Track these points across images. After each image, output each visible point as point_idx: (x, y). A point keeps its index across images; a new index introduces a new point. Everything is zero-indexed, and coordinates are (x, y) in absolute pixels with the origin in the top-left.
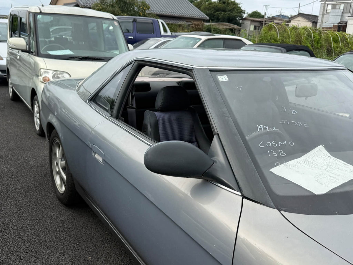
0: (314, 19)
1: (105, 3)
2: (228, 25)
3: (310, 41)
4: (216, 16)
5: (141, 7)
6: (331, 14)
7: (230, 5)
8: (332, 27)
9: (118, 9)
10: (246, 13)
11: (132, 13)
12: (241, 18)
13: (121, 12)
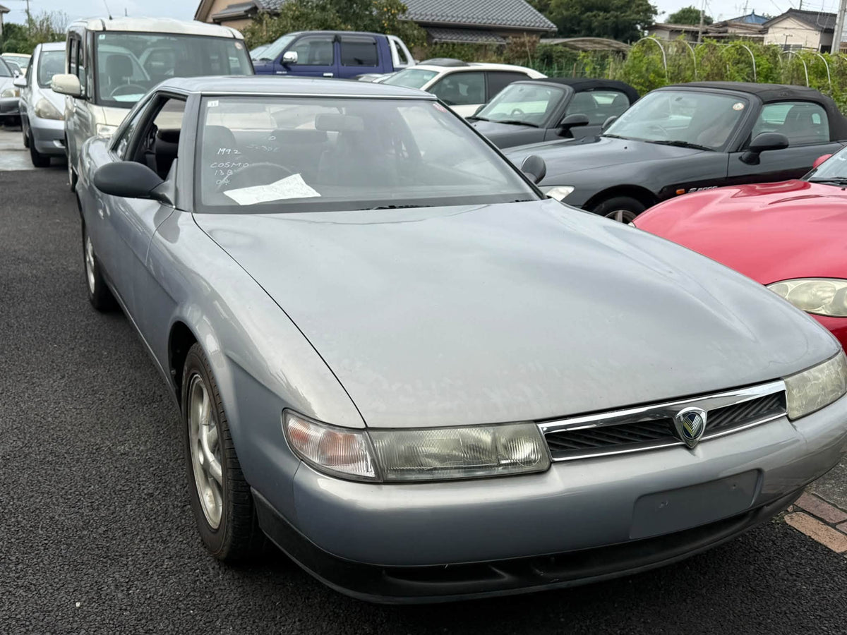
0: (824, 24)
3: (748, 74)
4: (584, 23)
5: (385, 9)
9: (334, 14)
10: (658, 12)
11: (365, 23)
12: (646, 26)
13: (341, 20)
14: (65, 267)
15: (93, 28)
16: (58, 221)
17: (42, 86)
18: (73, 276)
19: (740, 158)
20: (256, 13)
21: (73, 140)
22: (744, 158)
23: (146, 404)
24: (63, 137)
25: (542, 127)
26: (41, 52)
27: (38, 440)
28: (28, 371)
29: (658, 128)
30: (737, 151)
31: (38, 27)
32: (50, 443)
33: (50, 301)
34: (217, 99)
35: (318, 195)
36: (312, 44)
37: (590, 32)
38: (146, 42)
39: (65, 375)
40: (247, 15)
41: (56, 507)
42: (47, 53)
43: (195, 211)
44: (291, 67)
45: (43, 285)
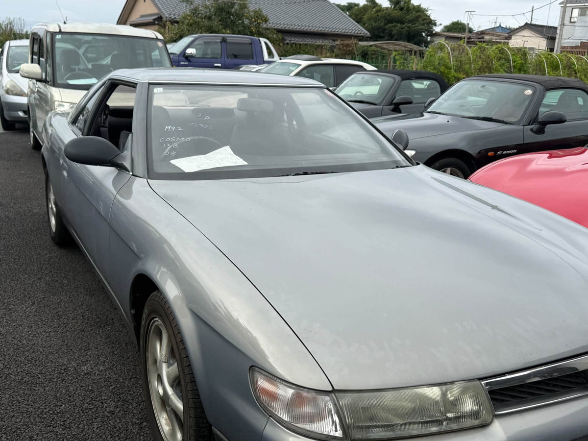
0: (549, 33)
1: (199, 14)
2: (402, 45)
3: (507, 67)
4: (387, 31)
5: (253, 20)
6: (577, 25)
7: (411, 12)
8: (579, 45)
9: (218, 22)
10: (437, 24)
11: (239, 29)
12: (429, 34)
13: (222, 27)
14: (30, 209)
15: (51, 30)
16: (23, 172)
17: (10, 71)
18: (37, 217)
19: (532, 130)
20: (162, 21)
21: (34, 111)
22: (534, 129)
23: (101, 327)
24: (27, 109)
25: (380, 104)
26: (9, 46)
27: (16, 362)
28: (5, 299)
29: (465, 106)
30: (529, 125)
31: (4, 28)
32: (26, 365)
33: (20, 238)
34: (161, 87)
35: (246, 163)
36: (205, 43)
37: (391, 37)
38: (80, 40)
39: (34, 301)
40: (155, 22)
41: (34, 427)
42: (14, 48)
43: (149, 177)
44: (191, 59)
45: (14, 225)
